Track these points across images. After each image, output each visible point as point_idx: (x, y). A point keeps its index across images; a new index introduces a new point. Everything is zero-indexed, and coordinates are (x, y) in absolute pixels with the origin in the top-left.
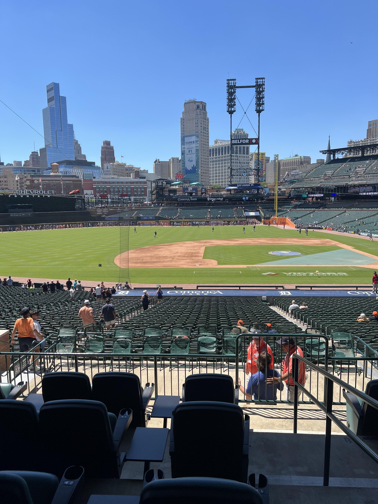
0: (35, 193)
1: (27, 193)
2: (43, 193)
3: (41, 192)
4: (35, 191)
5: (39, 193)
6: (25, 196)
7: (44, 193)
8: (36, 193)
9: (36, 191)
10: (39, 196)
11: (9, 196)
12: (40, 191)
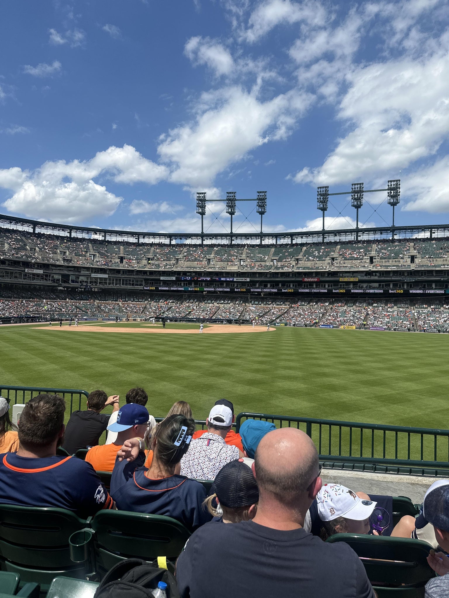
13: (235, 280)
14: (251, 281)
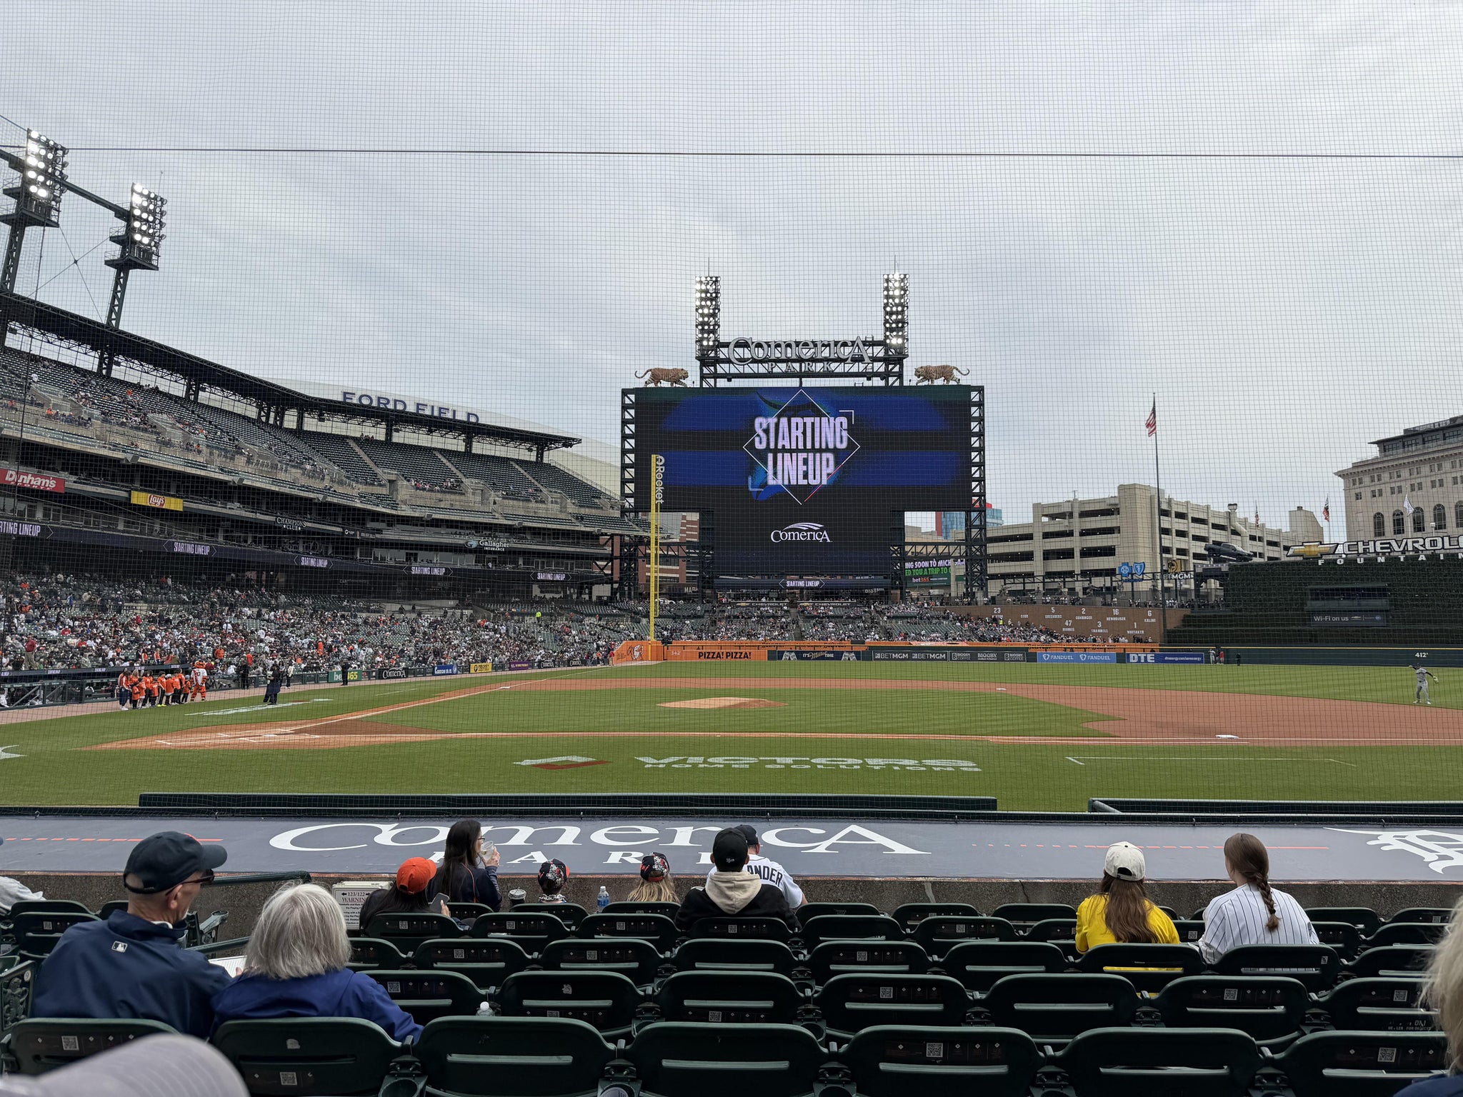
0: (1410, 548)
1: (1382, 548)
2: (1440, 545)
3: (1433, 543)
4: (1410, 542)
5: (1423, 545)
6: (1371, 562)
7: (1447, 546)
8: (1416, 550)
9: (1413, 542)
10: (1422, 558)
11: (1320, 562)
12: (1427, 541)
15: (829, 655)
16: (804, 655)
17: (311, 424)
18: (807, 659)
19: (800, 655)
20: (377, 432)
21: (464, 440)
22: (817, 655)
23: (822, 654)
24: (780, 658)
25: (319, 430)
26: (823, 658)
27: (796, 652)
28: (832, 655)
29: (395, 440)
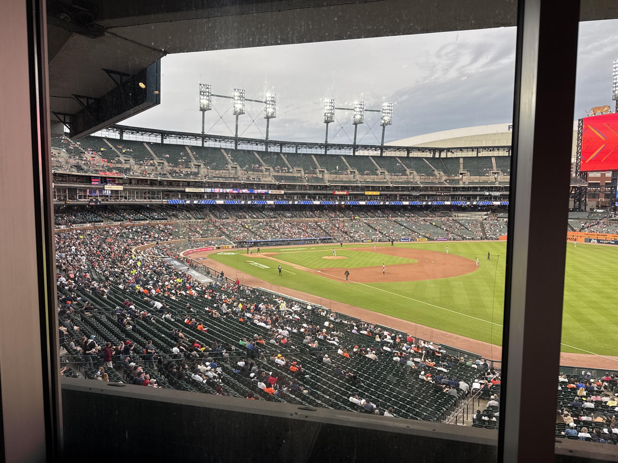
13: (270, 192)
14: (285, 194)
15: (612, 242)
16: (601, 241)
17: (450, 155)
18: (602, 243)
19: (599, 241)
20: (474, 154)
21: (507, 152)
22: (606, 242)
23: (608, 241)
24: (590, 242)
25: (453, 156)
26: (609, 243)
27: (597, 240)
28: (614, 242)
29: (479, 156)
